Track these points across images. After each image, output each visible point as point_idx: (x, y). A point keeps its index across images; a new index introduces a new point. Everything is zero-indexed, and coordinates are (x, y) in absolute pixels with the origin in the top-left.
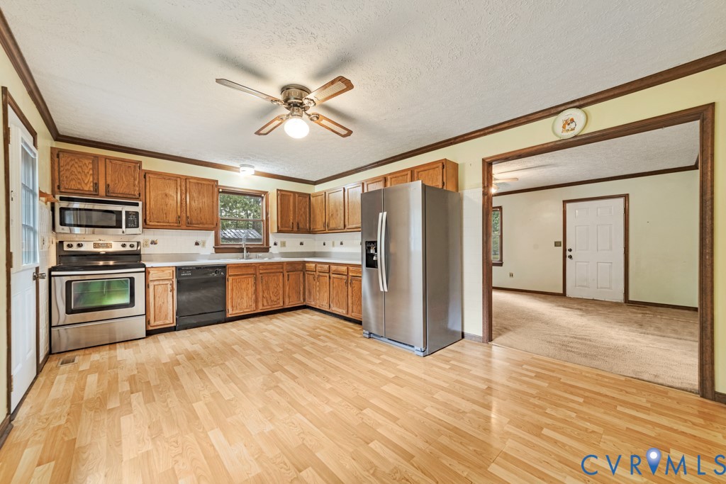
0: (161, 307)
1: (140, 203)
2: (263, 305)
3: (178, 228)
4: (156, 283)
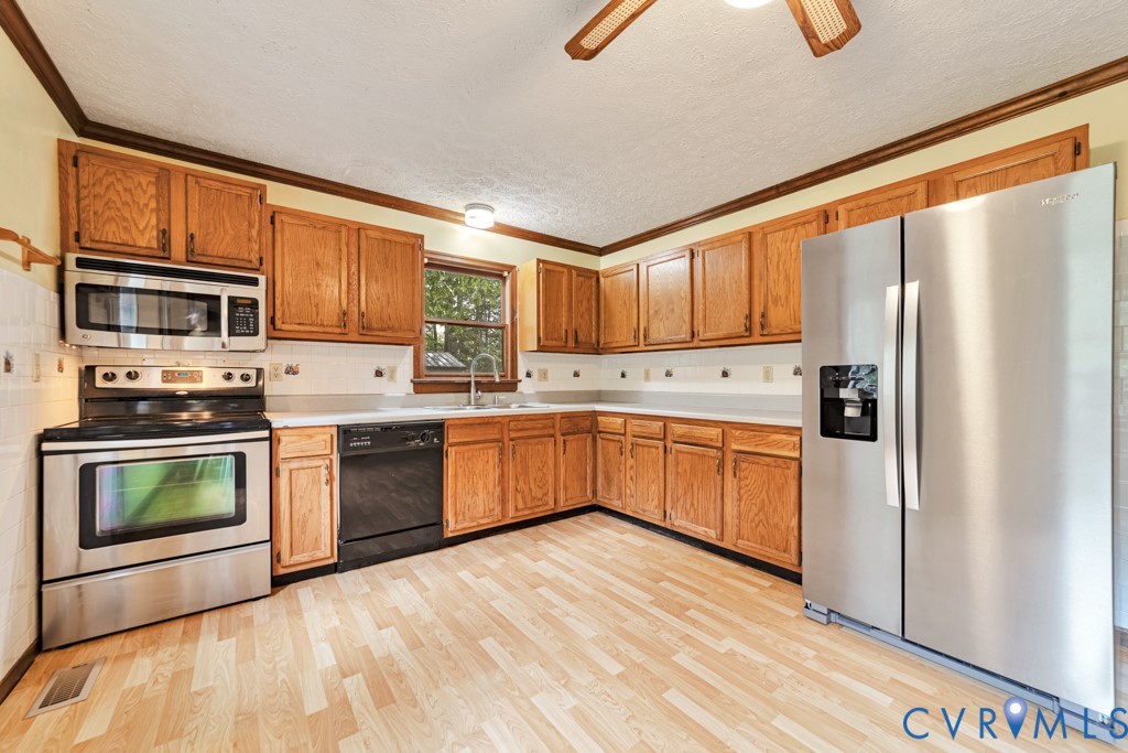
0: (305, 523)
1: (262, 279)
2: (517, 509)
3: (341, 339)
4: (294, 465)
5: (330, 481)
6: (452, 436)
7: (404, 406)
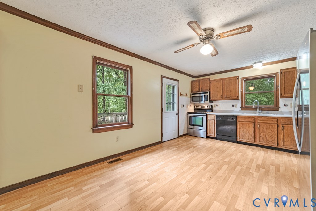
1: (209, 92)
3: (221, 100)
5: (215, 124)
6: (239, 119)
7: (238, 113)
